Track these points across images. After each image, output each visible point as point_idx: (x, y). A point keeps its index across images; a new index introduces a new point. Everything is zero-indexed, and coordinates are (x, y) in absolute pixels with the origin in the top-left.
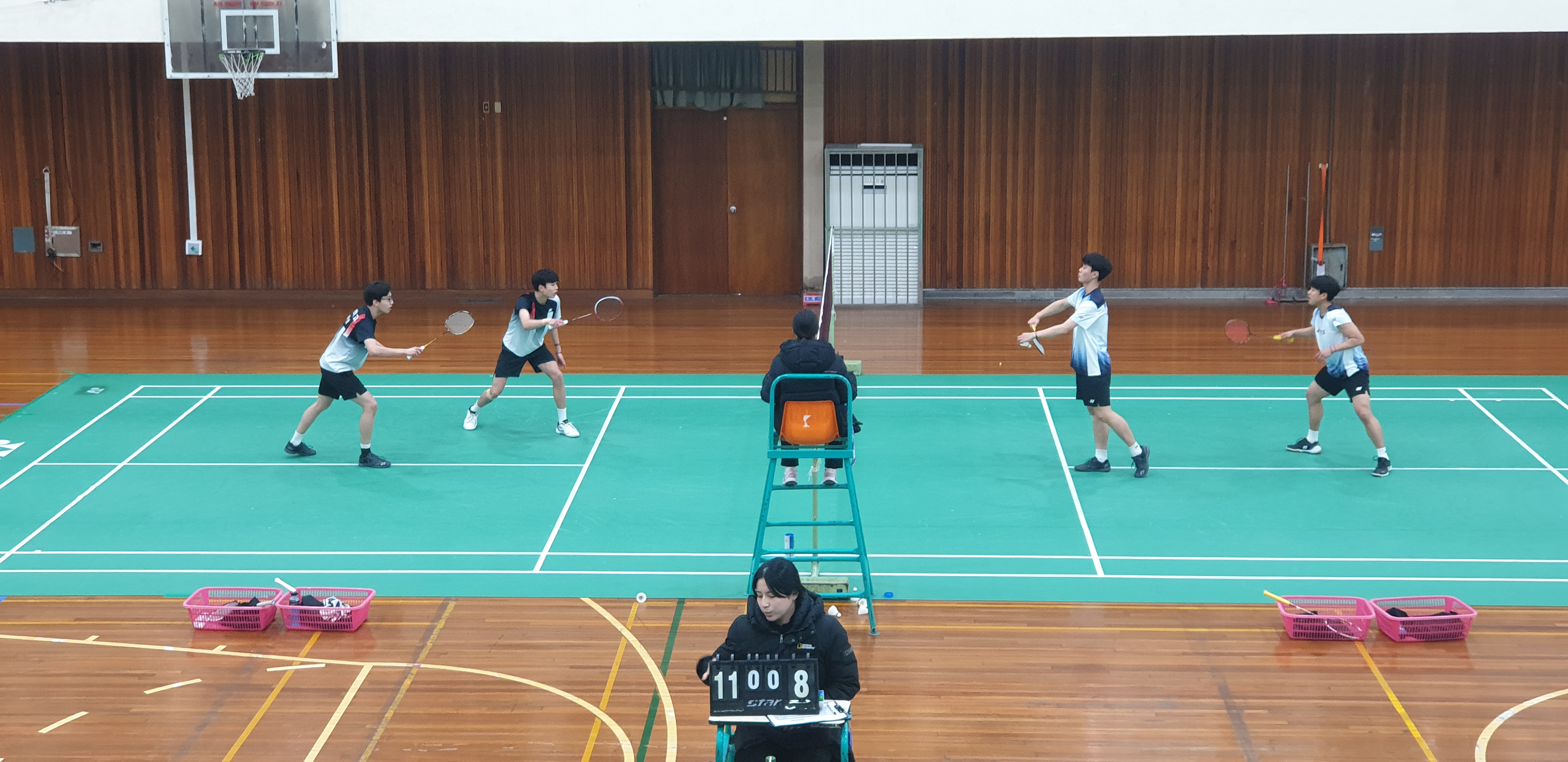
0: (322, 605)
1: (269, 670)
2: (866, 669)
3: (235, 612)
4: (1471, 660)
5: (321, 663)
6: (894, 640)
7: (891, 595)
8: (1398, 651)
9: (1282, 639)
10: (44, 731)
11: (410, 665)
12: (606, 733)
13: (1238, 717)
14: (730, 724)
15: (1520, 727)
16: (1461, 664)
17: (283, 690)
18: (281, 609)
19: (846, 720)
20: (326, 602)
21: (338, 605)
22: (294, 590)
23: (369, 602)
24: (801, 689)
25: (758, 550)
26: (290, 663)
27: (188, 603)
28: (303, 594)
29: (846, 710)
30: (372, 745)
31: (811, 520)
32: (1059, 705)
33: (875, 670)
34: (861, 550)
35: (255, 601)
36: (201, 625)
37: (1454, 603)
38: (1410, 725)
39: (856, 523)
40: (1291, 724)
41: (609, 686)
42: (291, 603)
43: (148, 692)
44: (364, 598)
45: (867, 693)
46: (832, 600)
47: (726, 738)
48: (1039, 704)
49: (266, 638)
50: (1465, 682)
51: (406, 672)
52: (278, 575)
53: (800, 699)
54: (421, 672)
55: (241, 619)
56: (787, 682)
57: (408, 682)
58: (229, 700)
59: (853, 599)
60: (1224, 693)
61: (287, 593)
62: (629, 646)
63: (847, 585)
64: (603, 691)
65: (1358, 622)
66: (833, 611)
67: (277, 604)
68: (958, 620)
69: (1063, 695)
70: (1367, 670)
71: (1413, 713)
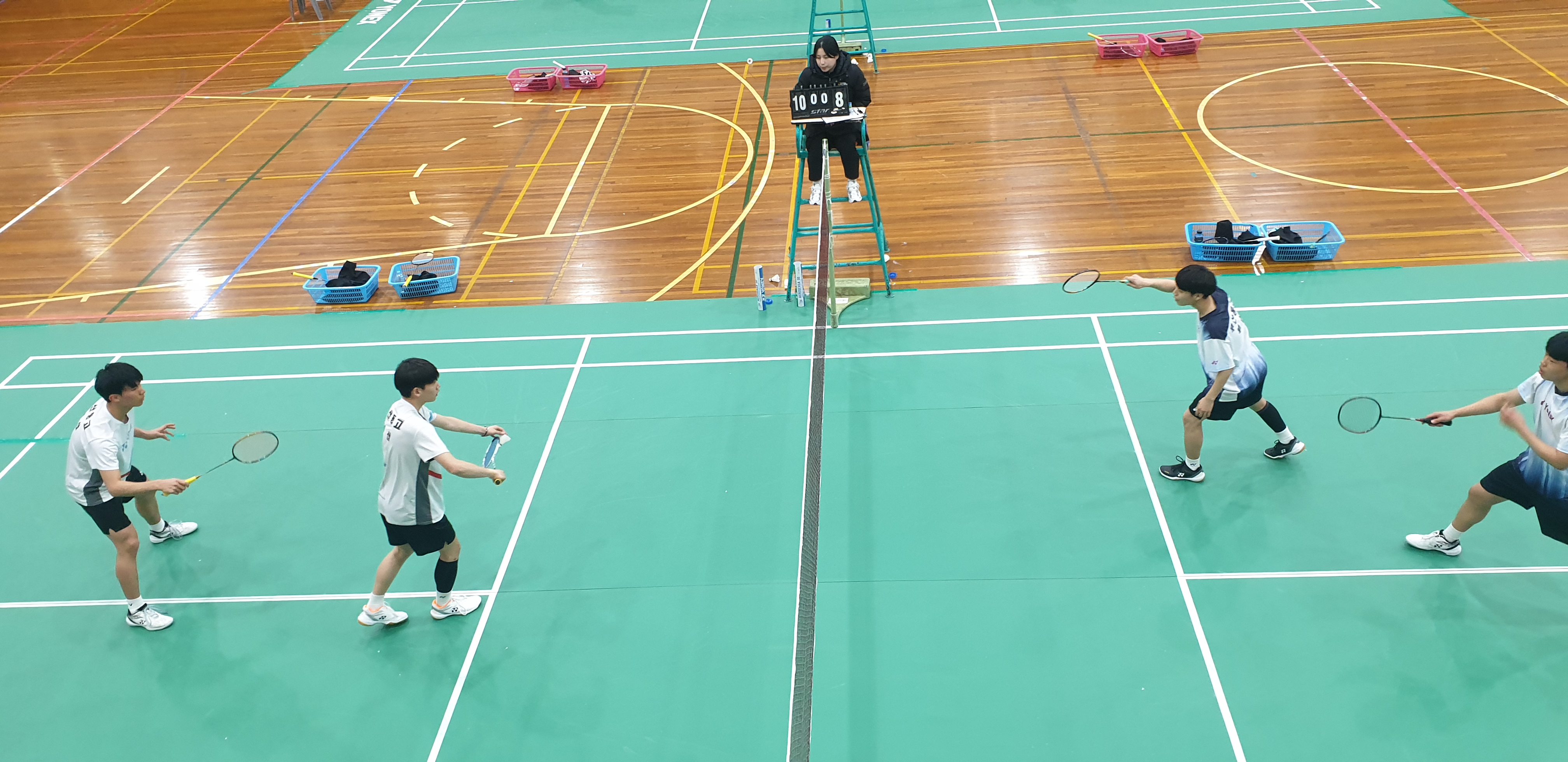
0: (580, 74)
1: (556, 111)
2: (873, 92)
3: (535, 81)
4: (1198, 64)
5: (584, 106)
6: (888, 76)
7: (885, 50)
8: (1160, 61)
9: (1096, 59)
10: (446, 149)
11: (631, 104)
12: (737, 135)
13: (1072, 103)
14: (802, 123)
15: (1223, 98)
16: (1193, 66)
17: (565, 121)
18: (559, 78)
19: (864, 117)
20: (582, 72)
21: (588, 74)
22: (564, 67)
23: (605, 72)
24: (840, 102)
25: (812, 30)
26: (567, 107)
27: (509, 78)
28: (569, 69)
29: (864, 112)
30: (616, 147)
31: (839, 11)
32: (976, 104)
33: (877, 92)
34: (868, 26)
35: (544, 74)
36: (517, 89)
37: (1192, 33)
38: (1164, 101)
39: (864, 11)
40: (1100, 105)
41: (737, 110)
42: (563, 74)
43: (495, 126)
44: (601, 70)
45: (873, 105)
46: (853, 55)
47: (801, 132)
48: (966, 104)
49: (553, 94)
50: (1196, 76)
51: (629, 108)
52: (554, 59)
53: (839, 108)
54: (637, 108)
55: (538, 84)
56: (832, 99)
57: (630, 114)
58: (537, 128)
59: (864, 54)
60: (1065, 90)
61: (560, 69)
62: (745, 88)
63: (860, 47)
64: (733, 113)
65: (1139, 47)
66: (854, 61)
67: (556, 75)
68: (922, 62)
69: (979, 98)
70: (1143, 73)
71: (1165, 94)
